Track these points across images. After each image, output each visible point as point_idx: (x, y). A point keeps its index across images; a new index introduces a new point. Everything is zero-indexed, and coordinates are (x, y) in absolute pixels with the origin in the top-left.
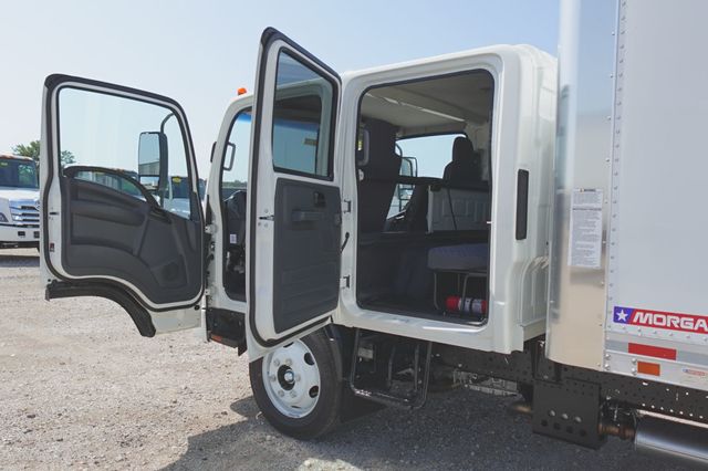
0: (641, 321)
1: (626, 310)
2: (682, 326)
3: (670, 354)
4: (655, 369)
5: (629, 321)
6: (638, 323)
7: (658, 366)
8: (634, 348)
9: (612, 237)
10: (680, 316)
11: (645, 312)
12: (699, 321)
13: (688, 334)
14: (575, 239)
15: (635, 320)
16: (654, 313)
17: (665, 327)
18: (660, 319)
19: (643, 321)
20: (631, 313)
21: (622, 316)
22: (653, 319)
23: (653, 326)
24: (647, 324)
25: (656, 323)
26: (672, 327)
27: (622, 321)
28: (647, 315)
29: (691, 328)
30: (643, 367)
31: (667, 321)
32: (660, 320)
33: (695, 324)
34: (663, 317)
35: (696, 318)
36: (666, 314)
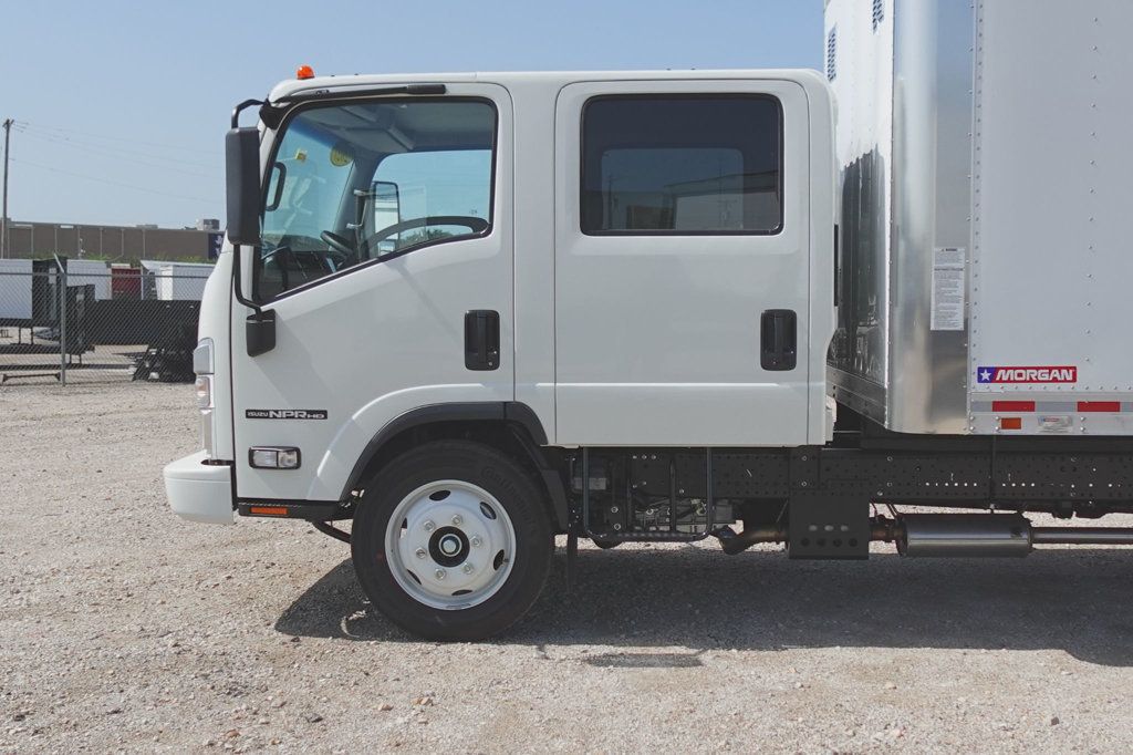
0: (1004, 379)
1: (989, 369)
2: (1040, 379)
3: (1029, 406)
4: (1016, 423)
5: (992, 379)
6: (1001, 381)
7: (1020, 419)
8: (998, 406)
9: (973, 297)
10: (1038, 369)
11: (1007, 369)
12: (1053, 371)
13: (1043, 385)
14: (937, 302)
15: (998, 379)
16: (1015, 369)
17: (1025, 381)
18: (1021, 373)
19: (1005, 378)
20: (993, 371)
21: (986, 375)
22: (1013, 374)
23: (1015, 381)
24: (1009, 381)
25: (1017, 379)
26: (1031, 381)
27: (986, 381)
28: (1009, 371)
29: (1047, 379)
30: (1006, 423)
31: (1026, 375)
32: (1020, 375)
33: (1050, 373)
34: (1023, 371)
35: (1050, 369)
36: (1025, 369)
